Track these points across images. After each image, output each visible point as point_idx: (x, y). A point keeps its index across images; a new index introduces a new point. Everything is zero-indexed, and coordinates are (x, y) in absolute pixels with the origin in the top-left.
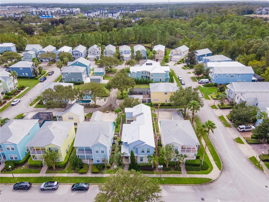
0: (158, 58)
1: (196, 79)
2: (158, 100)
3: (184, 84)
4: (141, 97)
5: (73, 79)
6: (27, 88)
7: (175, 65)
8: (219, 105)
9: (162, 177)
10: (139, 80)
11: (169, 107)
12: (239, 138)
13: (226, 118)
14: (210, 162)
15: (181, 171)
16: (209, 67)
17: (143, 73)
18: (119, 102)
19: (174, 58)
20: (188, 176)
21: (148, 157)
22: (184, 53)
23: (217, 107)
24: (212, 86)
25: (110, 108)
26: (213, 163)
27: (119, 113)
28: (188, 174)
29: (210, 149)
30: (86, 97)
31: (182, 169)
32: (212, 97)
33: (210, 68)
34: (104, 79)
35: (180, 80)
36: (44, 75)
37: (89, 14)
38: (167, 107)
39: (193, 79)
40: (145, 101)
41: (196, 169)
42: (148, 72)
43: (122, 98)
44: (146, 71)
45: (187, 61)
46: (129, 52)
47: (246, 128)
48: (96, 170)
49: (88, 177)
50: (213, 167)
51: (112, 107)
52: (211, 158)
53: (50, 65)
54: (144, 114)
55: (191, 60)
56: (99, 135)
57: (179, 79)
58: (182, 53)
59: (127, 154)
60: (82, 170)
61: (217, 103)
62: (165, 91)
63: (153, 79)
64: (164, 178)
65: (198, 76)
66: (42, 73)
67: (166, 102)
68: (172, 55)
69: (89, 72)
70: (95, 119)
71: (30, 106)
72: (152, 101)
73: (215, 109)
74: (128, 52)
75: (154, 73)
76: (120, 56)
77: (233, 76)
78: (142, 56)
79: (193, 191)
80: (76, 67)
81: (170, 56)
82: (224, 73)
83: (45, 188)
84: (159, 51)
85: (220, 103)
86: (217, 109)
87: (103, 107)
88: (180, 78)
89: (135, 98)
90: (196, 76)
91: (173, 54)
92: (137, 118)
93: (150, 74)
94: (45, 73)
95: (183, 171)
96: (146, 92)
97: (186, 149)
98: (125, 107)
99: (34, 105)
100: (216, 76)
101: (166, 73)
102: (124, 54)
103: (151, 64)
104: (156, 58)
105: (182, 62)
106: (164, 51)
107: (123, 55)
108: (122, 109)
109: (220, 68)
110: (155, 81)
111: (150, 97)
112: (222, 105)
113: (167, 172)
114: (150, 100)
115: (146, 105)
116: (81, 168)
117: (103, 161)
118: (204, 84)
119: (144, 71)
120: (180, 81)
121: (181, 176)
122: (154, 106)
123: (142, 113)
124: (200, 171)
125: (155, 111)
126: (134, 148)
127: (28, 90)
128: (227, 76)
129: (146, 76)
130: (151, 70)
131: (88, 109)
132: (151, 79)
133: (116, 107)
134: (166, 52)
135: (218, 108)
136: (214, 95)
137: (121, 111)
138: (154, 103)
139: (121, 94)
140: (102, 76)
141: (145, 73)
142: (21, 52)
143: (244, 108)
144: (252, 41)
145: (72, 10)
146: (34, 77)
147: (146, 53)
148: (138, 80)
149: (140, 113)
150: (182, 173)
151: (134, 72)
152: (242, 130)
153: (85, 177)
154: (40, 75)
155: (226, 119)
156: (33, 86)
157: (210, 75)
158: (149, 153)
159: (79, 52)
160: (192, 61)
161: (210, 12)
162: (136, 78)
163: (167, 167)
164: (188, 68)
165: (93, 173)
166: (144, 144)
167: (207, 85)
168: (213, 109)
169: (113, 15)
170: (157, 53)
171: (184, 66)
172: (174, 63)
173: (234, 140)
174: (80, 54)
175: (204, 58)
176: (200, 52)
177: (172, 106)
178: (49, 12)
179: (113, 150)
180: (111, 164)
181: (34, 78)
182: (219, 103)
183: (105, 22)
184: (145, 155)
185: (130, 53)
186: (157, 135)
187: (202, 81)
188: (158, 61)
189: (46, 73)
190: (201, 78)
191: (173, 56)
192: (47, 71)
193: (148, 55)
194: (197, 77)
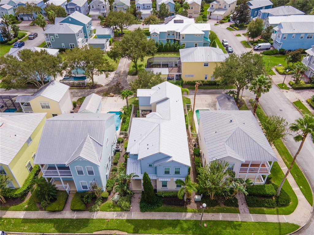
1: (250, 44)
2: (192, 76)
4: (165, 72)
5: (62, 44)
7: (217, 25)
8: (291, 84)
9: (203, 220)
10: (164, 46)
11: (210, 87)
13: (305, 104)
14: (290, 188)
15: (237, 206)
16: (271, 24)
17: (169, 35)
18: (131, 80)
19: (215, 15)
21: (176, 182)
22: (229, 7)
23: (289, 86)
24: (276, 54)
25: (116, 90)
26: (296, 189)
27: (128, 98)
28: (251, 214)
29: (286, 161)
30: (76, 70)
31: (240, 203)
32: (277, 70)
33: (273, 26)
35: (224, 46)
36: (22, 39)
38: (206, 87)
39: (246, 44)
40: (173, 78)
41: (266, 204)
42: (177, 33)
43: (135, 74)
44: (174, 32)
45: (234, 19)
46: (149, 7)
49: (63, 220)
50: (298, 198)
51: (120, 87)
52: (291, 180)
53: (34, 25)
54: (170, 99)
55: (242, 15)
56: (84, 142)
57: (223, 44)
58: (227, 7)
59: (137, 176)
60: (54, 206)
62: (205, 60)
63: (184, 44)
64: (206, 221)
65: (252, 40)
66: (19, 36)
67: (206, 78)
68: (212, 11)
69: (90, 35)
70: (87, 108)
72: (182, 77)
73: (285, 90)
74: (147, 7)
75: (186, 34)
76: (137, 12)
77: (311, 37)
78: (169, 12)
80: (66, 25)
81: (209, 12)
82: (297, 32)
85: (294, 79)
86: (289, 90)
87: (105, 87)
88: (225, 42)
89: (155, 73)
91: (214, 8)
92: (158, 107)
93: (179, 35)
94: (24, 36)
95: (242, 207)
96: (174, 63)
97: (249, 167)
98: (139, 88)
100: (285, 38)
101: (204, 34)
102: (142, 9)
103: (181, 22)
104: (189, 15)
105: (227, 20)
106: (200, 3)
107: (141, 11)
108: (133, 90)
109: (291, 25)
111: (179, 70)
112: (297, 83)
113: (212, 208)
114: (180, 75)
115: (173, 83)
116: (53, 200)
118: (262, 52)
119: (171, 31)
120: (225, 48)
121: (239, 218)
123: (167, 99)
124: (274, 208)
125: (189, 93)
126: (150, 166)
128: (302, 38)
129: (175, 39)
130: (181, 30)
131: (82, 90)
132: (181, 44)
134: (202, 7)
135: (289, 88)
136: (282, 67)
137: (131, 94)
138: (187, 81)
139: (134, 66)
140: (108, 40)
141: (173, 35)
146: (6, 42)
147: (175, 8)
148: (162, 45)
149: (164, 97)
150: (240, 211)
151: (155, 33)
153: (59, 219)
154: (16, 38)
155: (307, 107)
157: (273, 36)
158: (178, 176)
159: (76, 5)
162: (158, 42)
163: (212, 198)
164: (236, 29)
165: (74, 210)
166: (170, 160)
167: (268, 52)
168: (282, 90)
170: (191, 8)
171: (230, 26)
172: (215, 22)
174: (78, 8)
175: (262, 11)
176: (254, 4)
177: (218, 85)
179: (115, 164)
180: (109, 192)
181: (6, 44)
184: (172, 178)
185: (151, 9)
186: (192, 135)
187: (260, 46)
188: (192, 17)
189: (26, 36)
190: (257, 42)
191: (214, 11)
192: (28, 34)
194: (250, 42)
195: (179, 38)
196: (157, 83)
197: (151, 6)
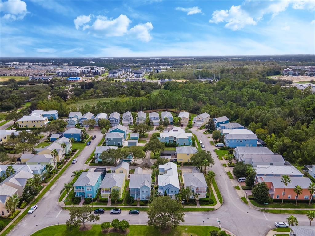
0: (182, 124)
1: (214, 143)
2: (182, 160)
3: (204, 148)
4: (169, 158)
5: (114, 143)
6: (78, 150)
7: (198, 130)
9: (184, 207)
12: (238, 186)
14: (215, 200)
15: (196, 204)
17: (170, 138)
18: (153, 162)
19: (197, 124)
20: (201, 207)
23: (227, 165)
24: (226, 149)
25: (146, 166)
26: (217, 200)
27: (154, 169)
29: (217, 192)
32: (224, 158)
33: (224, 134)
34: (138, 143)
36: (88, 139)
37: (114, 74)
38: (189, 165)
39: (212, 143)
40: (173, 160)
41: (206, 204)
42: (174, 137)
43: (155, 158)
45: (207, 127)
47: (243, 179)
48: (142, 203)
50: (217, 202)
51: (148, 165)
52: (216, 198)
53: (90, 130)
54: (172, 169)
55: (211, 126)
56: (144, 181)
58: (204, 120)
59: (162, 193)
60: (134, 204)
61: (227, 162)
62: (187, 153)
64: (186, 208)
67: (189, 161)
69: (126, 137)
70: (138, 173)
71: (85, 164)
72: (177, 160)
73: (225, 167)
74: (157, 118)
75: (179, 138)
76: (150, 122)
77: (242, 142)
78: (170, 122)
79: (203, 215)
80: (116, 133)
81: (193, 122)
82: (235, 139)
83: (114, 212)
84: (184, 118)
86: (227, 167)
87: (141, 165)
88: (201, 142)
89: (165, 158)
90: (214, 140)
91: (196, 120)
92: (168, 172)
93: (176, 138)
95: (198, 204)
96: (173, 153)
97: (199, 190)
99: (89, 164)
100: (229, 141)
101: (189, 138)
103: (177, 131)
104: (181, 124)
105: (204, 128)
106: (188, 117)
107: (153, 121)
108: (156, 166)
109: (231, 135)
110: (181, 145)
111: (176, 157)
112: (231, 164)
113: (187, 205)
114: (176, 159)
115: (173, 163)
116: (133, 202)
117: (147, 198)
118: (219, 148)
119: (171, 136)
120: (200, 145)
121: (196, 207)
122: (179, 164)
123: (171, 168)
125: (180, 168)
126: (166, 189)
127: (80, 152)
128: (237, 142)
129: (173, 140)
130: (177, 136)
131: (131, 166)
132: (177, 143)
133: (150, 165)
134: (190, 118)
136: (226, 156)
138: (180, 162)
139: (154, 155)
140: (137, 140)
142: (62, 117)
143: (242, 166)
144: (260, 112)
145: (97, 70)
146: (81, 141)
147: (172, 119)
148: (167, 144)
149: (170, 168)
151: (163, 138)
152: (240, 181)
153: (136, 208)
155: (232, 174)
156: (83, 149)
157: (224, 140)
158: (176, 193)
159: (115, 118)
160: (211, 128)
161: (235, 74)
162: (165, 142)
163: (188, 202)
164: (208, 134)
165: (141, 205)
166: (173, 186)
167: (222, 148)
169: (139, 75)
170: (182, 120)
171: (205, 131)
172: (197, 128)
173: (234, 187)
174: (116, 120)
175: (221, 125)
176: (218, 120)
177: (192, 164)
178: (75, 73)
179: (152, 193)
180: (152, 201)
182: (229, 162)
183: (132, 85)
184: (174, 194)
186: (182, 184)
187: (218, 145)
188: (183, 126)
189: (90, 137)
190: (217, 142)
191: (196, 122)
193: (174, 121)
195: (176, 140)
196: (166, 163)
197: (159, 118)
